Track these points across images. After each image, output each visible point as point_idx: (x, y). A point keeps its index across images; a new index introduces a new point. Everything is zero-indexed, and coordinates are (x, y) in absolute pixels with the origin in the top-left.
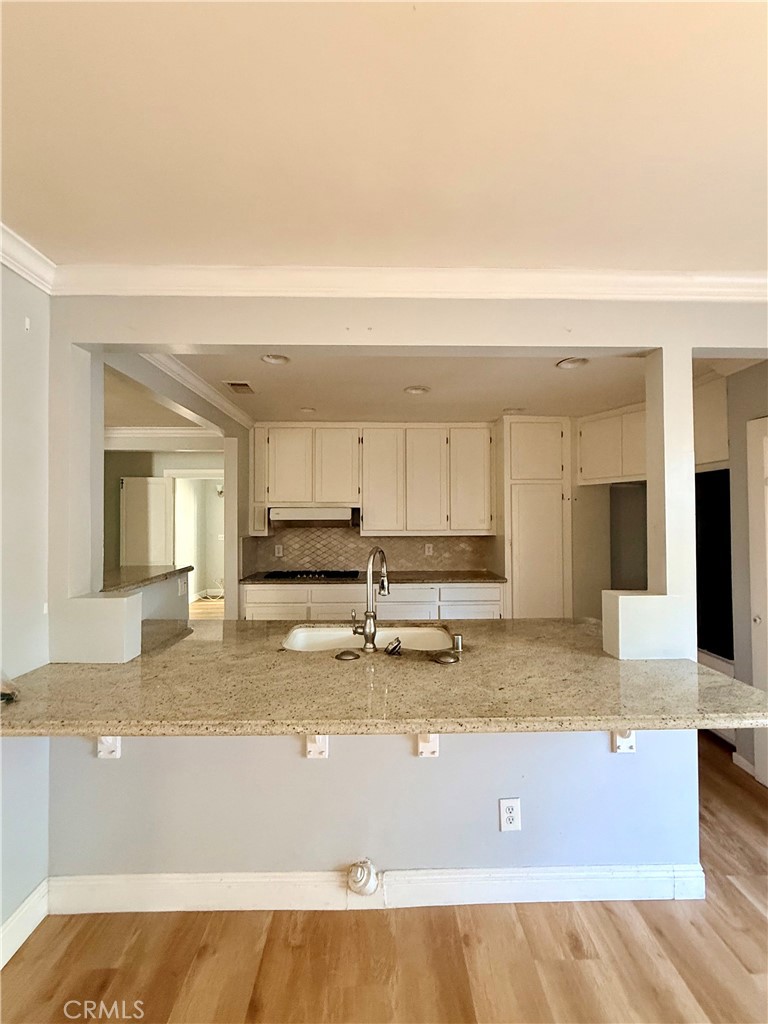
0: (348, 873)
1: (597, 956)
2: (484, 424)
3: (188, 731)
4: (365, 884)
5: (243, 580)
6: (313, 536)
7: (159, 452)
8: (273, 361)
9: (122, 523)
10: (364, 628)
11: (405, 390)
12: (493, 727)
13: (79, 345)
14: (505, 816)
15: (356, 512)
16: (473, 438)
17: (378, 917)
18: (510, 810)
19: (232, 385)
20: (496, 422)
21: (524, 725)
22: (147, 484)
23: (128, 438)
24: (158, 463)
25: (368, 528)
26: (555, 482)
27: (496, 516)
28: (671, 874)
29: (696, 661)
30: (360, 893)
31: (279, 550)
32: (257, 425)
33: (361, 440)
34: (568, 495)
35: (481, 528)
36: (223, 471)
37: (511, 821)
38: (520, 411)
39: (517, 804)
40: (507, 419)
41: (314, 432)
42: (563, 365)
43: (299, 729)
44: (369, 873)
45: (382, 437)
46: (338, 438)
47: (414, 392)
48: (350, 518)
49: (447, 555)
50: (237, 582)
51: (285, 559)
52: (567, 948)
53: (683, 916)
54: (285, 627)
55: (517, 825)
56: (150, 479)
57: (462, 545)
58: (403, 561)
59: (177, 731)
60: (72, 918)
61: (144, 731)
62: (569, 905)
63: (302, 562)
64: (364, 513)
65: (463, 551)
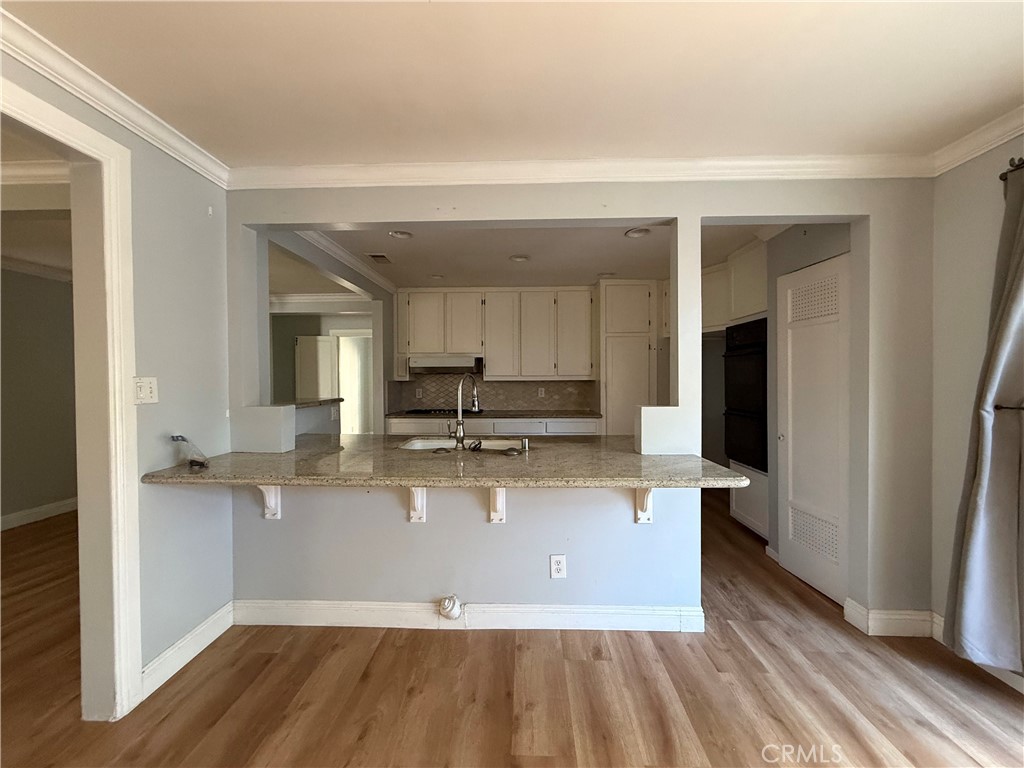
0: (439, 606)
1: (611, 659)
2: (586, 288)
3: (315, 482)
4: (451, 610)
5: (388, 415)
6: (446, 382)
7: (325, 316)
8: (399, 236)
9: (297, 371)
10: (456, 433)
11: (510, 258)
12: (521, 484)
13: (246, 225)
14: (554, 567)
15: (479, 361)
16: (576, 299)
17: (460, 635)
18: (558, 563)
19: (373, 256)
20: (596, 285)
21: (541, 482)
22: (316, 341)
23: (298, 303)
24: (325, 324)
25: (489, 374)
26: (643, 334)
27: (595, 365)
28: (679, 613)
29: (700, 455)
30: (448, 617)
31: (419, 393)
32: (400, 290)
33: (483, 302)
34: (654, 346)
35: (582, 373)
36: (371, 331)
37: (559, 571)
38: (612, 275)
39: (563, 559)
40: (603, 283)
41: (445, 294)
42: (631, 234)
43: (388, 483)
44: (454, 604)
45: (501, 299)
46: (465, 301)
47: (518, 260)
48: (473, 365)
49: (556, 397)
50: (383, 416)
51: (424, 400)
52: (590, 654)
53: (683, 642)
54: (406, 438)
55: (564, 574)
56: (319, 338)
57: (570, 389)
58: (520, 402)
59: (308, 482)
60: (247, 629)
61: (287, 482)
62: (600, 633)
63: (437, 402)
64: (488, 363)
65: (571, 394)
